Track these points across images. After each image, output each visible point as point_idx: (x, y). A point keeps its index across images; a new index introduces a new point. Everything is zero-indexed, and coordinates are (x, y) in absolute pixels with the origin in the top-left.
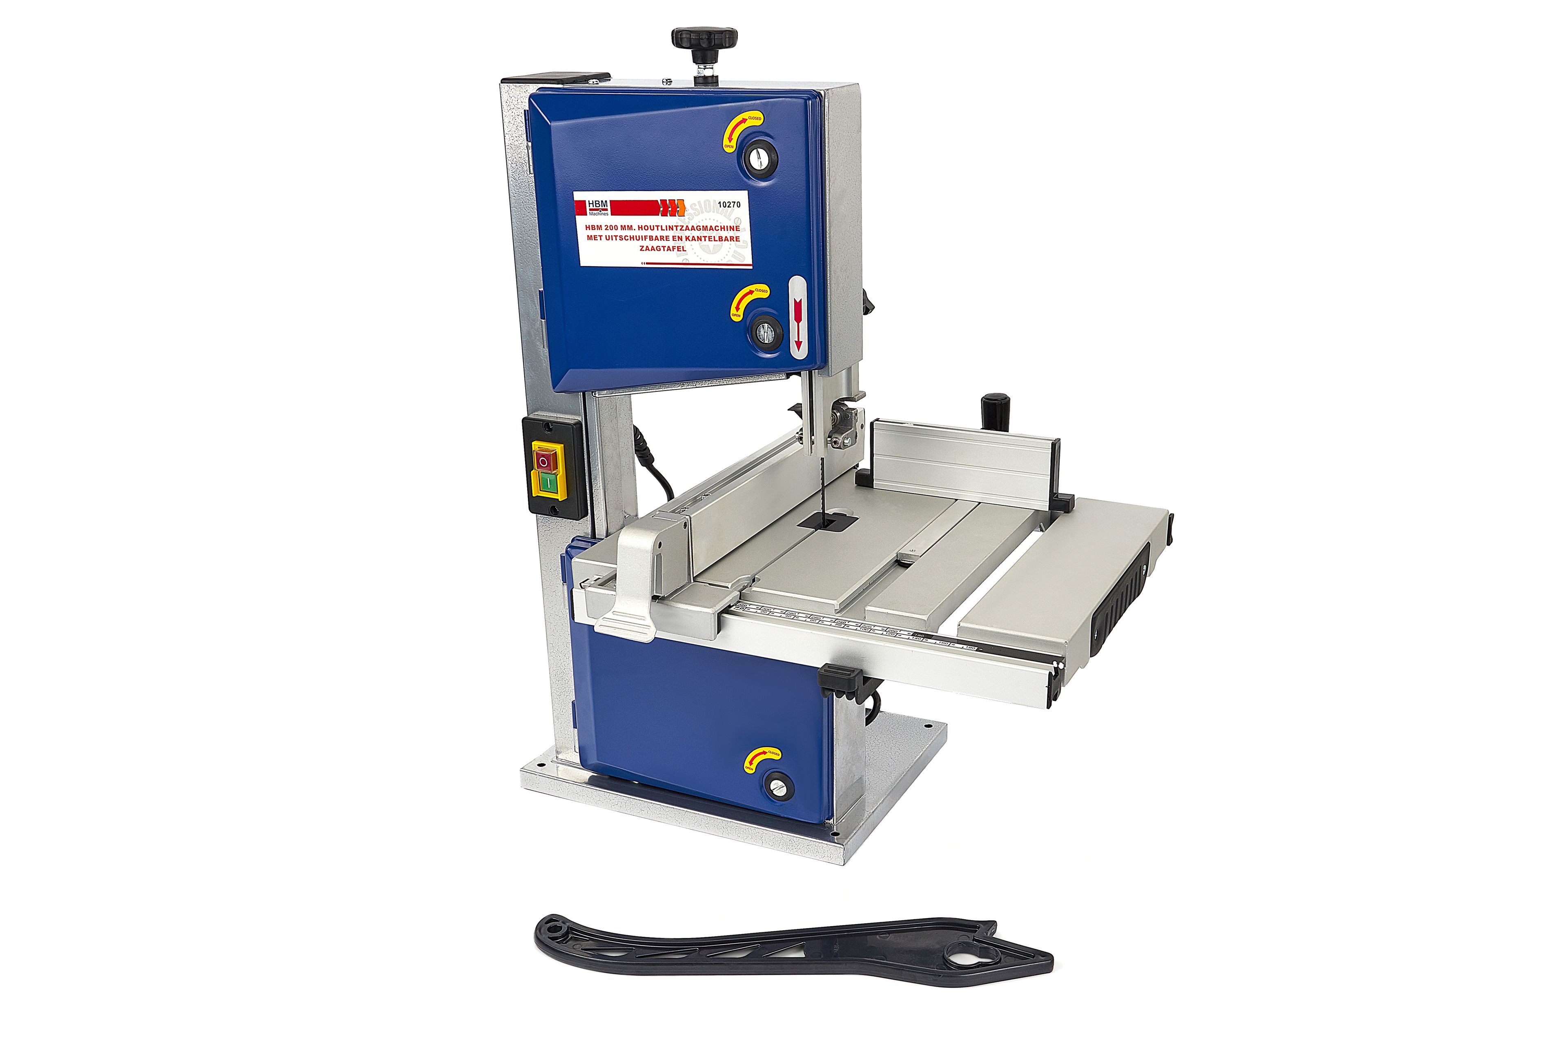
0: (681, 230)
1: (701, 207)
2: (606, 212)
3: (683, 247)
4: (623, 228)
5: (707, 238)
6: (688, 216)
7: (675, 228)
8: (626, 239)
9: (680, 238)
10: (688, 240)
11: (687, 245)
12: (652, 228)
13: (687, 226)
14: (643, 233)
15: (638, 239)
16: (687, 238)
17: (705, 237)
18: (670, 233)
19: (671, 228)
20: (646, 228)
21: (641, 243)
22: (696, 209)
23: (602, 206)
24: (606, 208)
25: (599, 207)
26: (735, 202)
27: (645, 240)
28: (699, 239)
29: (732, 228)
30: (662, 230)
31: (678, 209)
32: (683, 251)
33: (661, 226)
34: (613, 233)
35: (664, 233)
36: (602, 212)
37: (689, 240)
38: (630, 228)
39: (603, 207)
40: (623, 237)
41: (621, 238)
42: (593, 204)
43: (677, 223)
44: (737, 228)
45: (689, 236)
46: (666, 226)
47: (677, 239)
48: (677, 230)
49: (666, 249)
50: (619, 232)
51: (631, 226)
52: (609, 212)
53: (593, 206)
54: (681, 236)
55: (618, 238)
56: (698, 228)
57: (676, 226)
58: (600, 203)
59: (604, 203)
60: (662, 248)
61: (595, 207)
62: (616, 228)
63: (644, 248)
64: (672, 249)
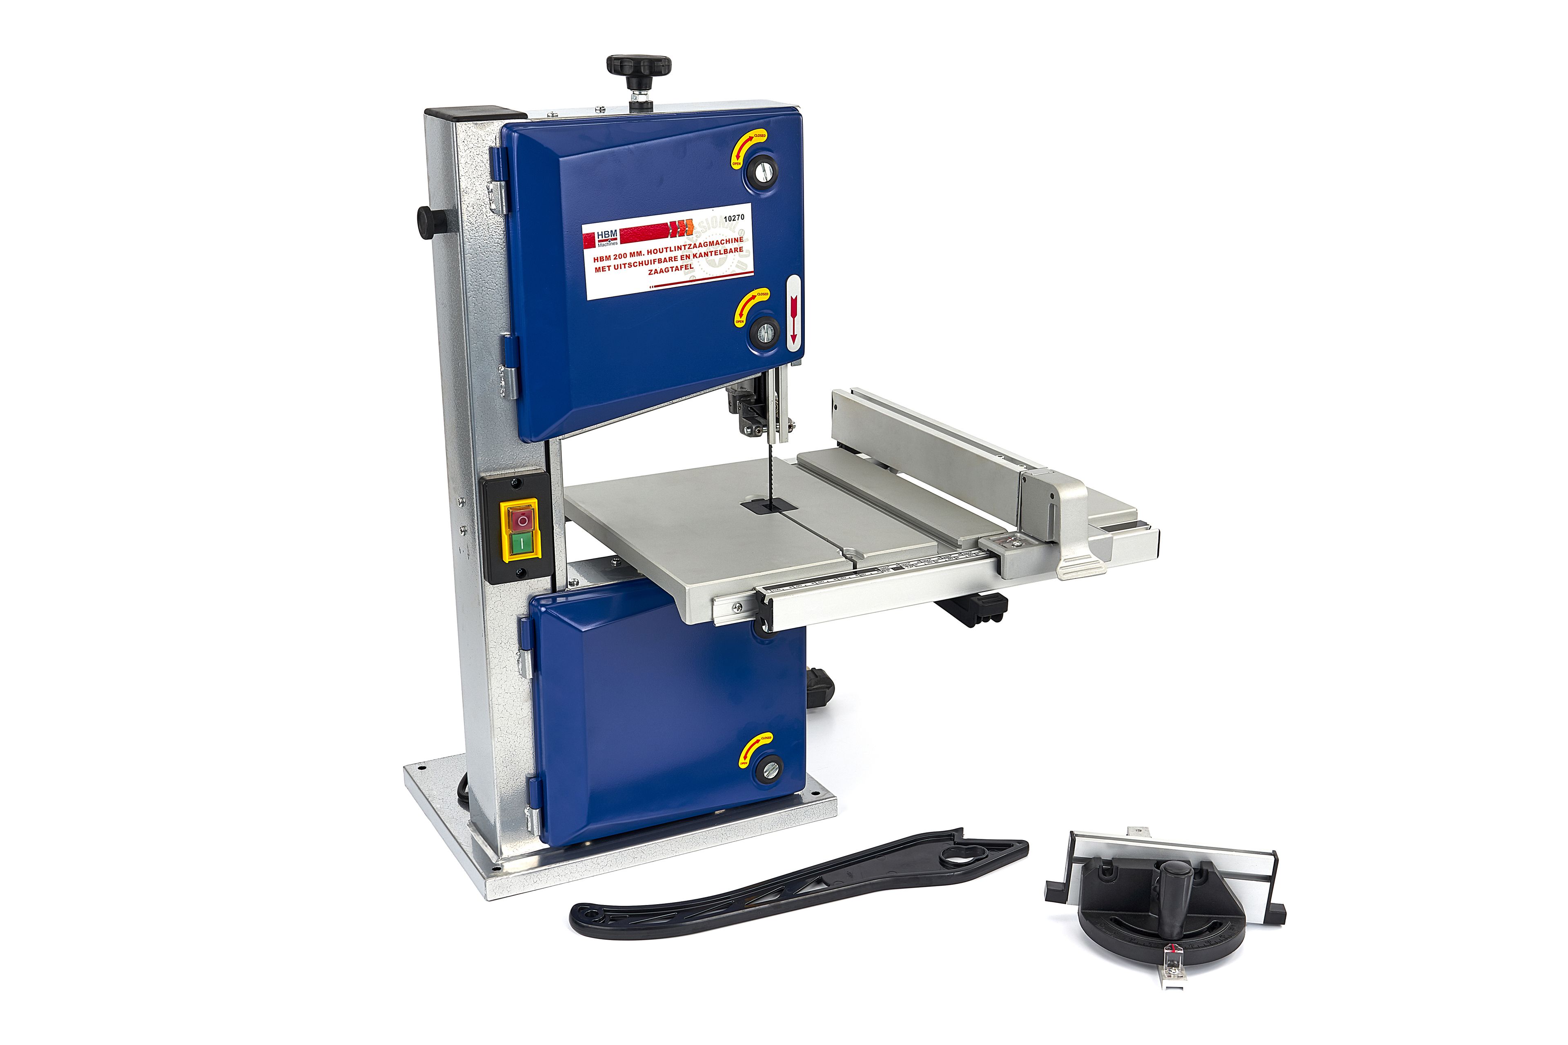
0: (689, 248)
1: (708, 223)
2: (615, 241)
3: (690, 265)
4: (632, 255)
5: (713, 253)
6: (696, 235)
7: (683, 247)
8: (635, 265)
9: (688, 257)
10: (695, 257)
11: (694, 262)
12: (661, 251)
13: (695, 244)
14: (652, 257)
15: (647, 263)
16: (695, 256)
17: (711, 252)
18: (679, 253)
19: (679, 248)
20: (655, 251)
21: (650, 267)
22: (704, 227)
23: (611, 236)
24: (615, 237)
25: (607, 238)
26: (739, 215)
27: (654, 264)
28: (706, 254)
29: (736, 240)
30: (671, 251)
31: (687, 229)
32: (691, 268)
33: (670, 247)
34: (623, 261)
35: (673, 254)
36: (611, 242)
37: (697, 257)
38: (639, 254)
39: (613, 237)
40: (632, 264)
41: (630, 265)
42: (602, 235)
43: (685, 242)
44: (741, 240)
45: (696, 254)
46: (675, 247)
47: (685, 258)
48: (685, 249)
49: (674, 269)
50: (629, 260)
51: (641, 252)
52: (619, 241)
53: (602, 238)
54: (689, 255)
55: (627, 266)
56: (705, 244)
57: (685, 246)
58: (610, 234)
59: (613, 233)
60: (670, 269)
61: (604, 238)
62: (625, 256)
63: (653, 272)
64: (680, 269)
